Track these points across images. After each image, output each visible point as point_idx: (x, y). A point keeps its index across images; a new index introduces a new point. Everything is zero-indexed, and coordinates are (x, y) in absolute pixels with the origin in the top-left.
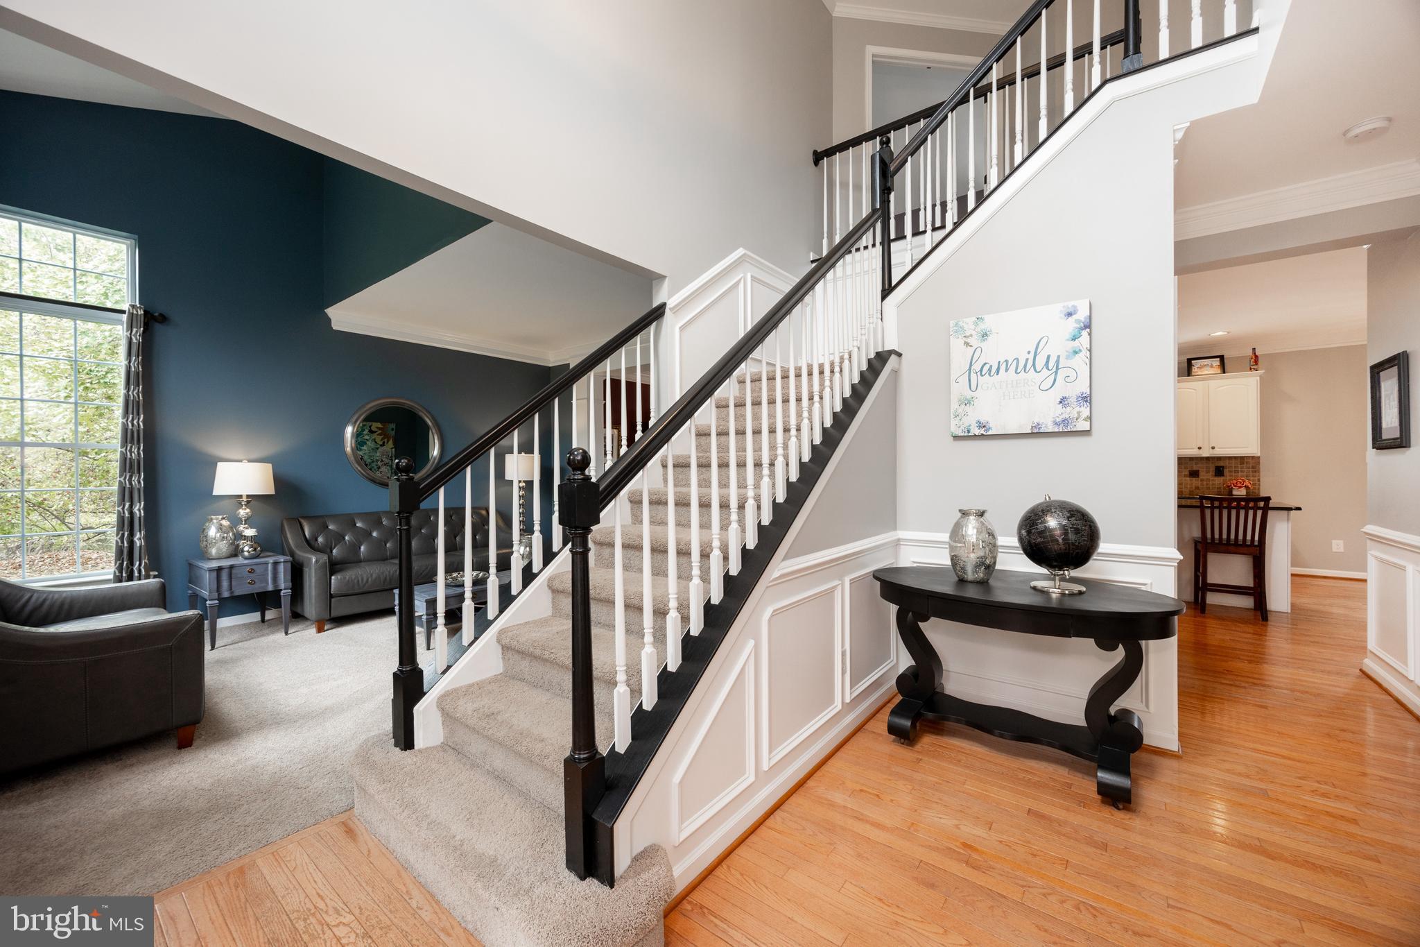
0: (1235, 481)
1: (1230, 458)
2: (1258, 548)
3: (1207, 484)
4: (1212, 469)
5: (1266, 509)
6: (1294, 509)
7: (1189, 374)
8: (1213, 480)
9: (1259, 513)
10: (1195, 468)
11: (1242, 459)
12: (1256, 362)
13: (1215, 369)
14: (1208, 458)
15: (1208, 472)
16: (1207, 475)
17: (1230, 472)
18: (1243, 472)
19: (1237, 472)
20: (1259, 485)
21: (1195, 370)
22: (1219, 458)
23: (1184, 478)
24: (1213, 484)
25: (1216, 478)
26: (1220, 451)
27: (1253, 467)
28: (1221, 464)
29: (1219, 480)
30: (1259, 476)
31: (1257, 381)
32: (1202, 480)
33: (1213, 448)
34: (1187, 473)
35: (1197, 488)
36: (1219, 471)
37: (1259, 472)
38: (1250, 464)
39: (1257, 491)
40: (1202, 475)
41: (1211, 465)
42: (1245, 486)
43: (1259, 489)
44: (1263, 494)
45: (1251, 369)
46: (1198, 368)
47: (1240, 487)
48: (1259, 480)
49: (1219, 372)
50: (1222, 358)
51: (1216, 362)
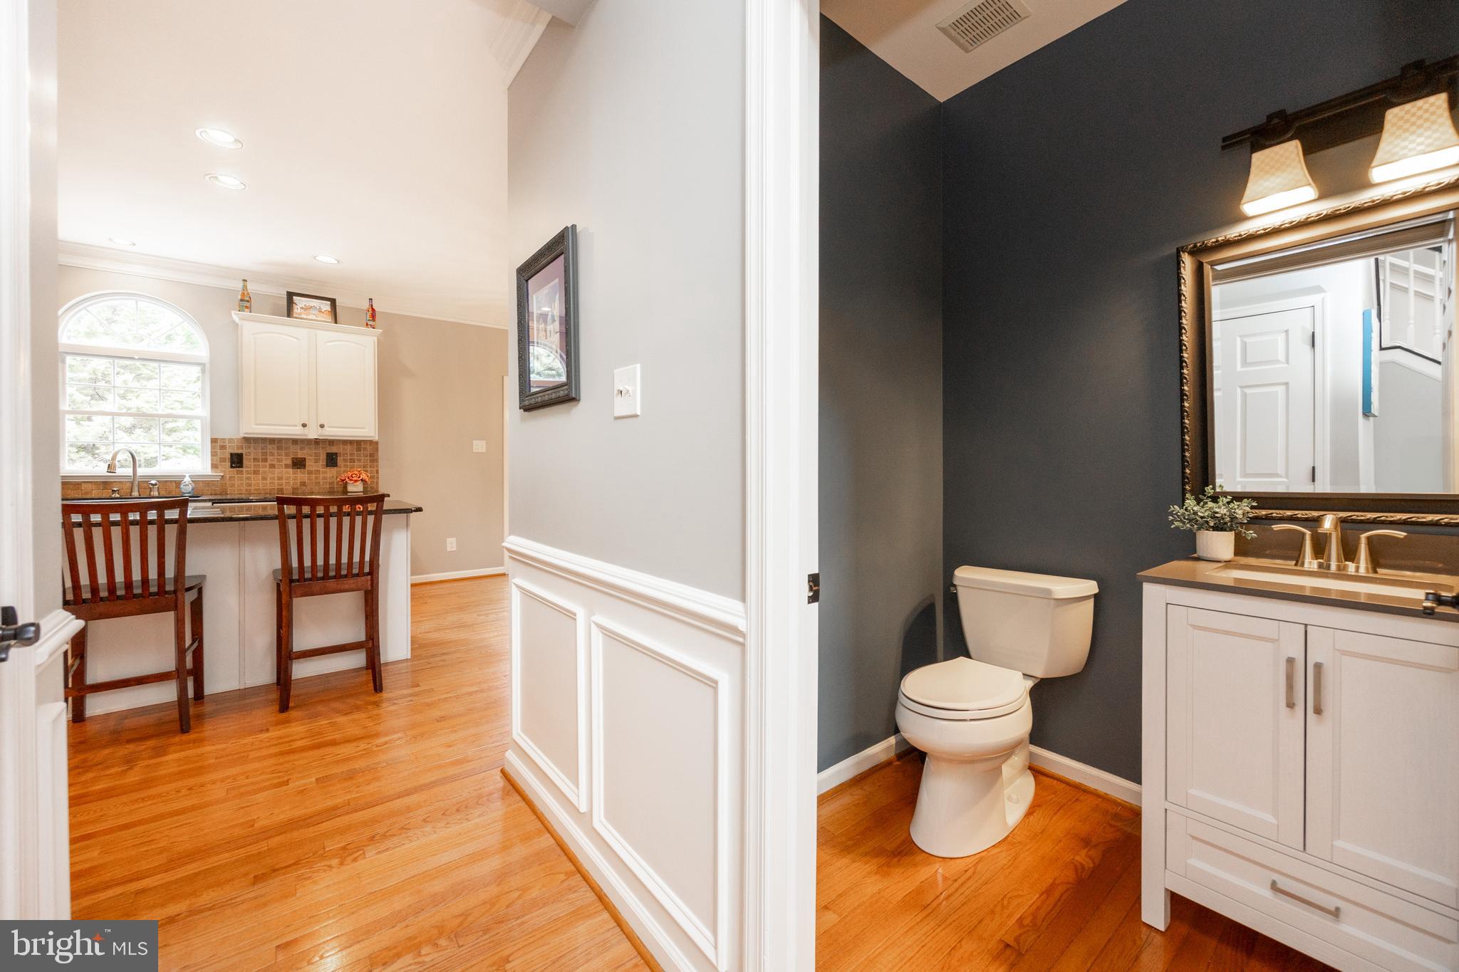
0: (350, 474)
1: (345, 442)
2: (369, 577)
3: (316, 478)
4: (323, 457)
5: (379, 513)
6: (415, 511)
7: (289, 313)
8: (323, 472)
9: (371, 519)
10: (300, 455)
11: (358, 444)
12: (373, 317)
13: (325, 316)
14: (317, 442)
15: (317, 461)
16: (315, 464)
17: (345, 460)
18: (359, 460)
19: (352, 461)
20: (378, 478)
21: (297, 310)
22: (332, 442)
23: (284, 470)
24: (324, 478)
25: (328, 469)
26: (332, 432)
27: (371, 455)
28: (334, 450)
29: (331, 472)
30: (377, 466)
31: (374, 342)
32: (310, 473)
33: (322, 426)
34: (289, 462)
35: (303, 484)
36: (332, 460)
37: (377, 462)
38: (365, 450)
39: (374, 485)
40: (310, 464)
41: (321, 451)
42: (362, 480)
43: (377, 483)
44: (382, 491)
45: (367, 325)
46: (302, 308)
47: (356, 481)
48: (377, 472)
49: (330, 320)
50: (333, 302)
51: (326, 306)
